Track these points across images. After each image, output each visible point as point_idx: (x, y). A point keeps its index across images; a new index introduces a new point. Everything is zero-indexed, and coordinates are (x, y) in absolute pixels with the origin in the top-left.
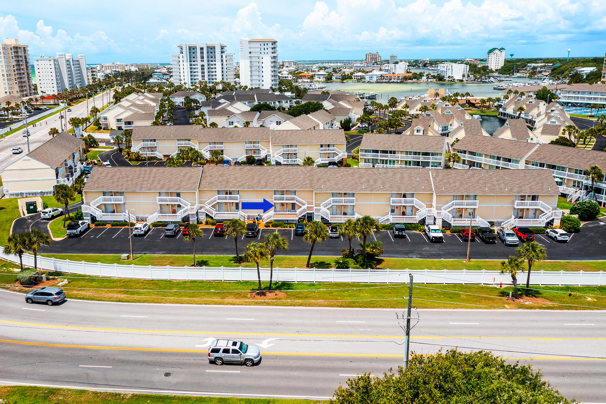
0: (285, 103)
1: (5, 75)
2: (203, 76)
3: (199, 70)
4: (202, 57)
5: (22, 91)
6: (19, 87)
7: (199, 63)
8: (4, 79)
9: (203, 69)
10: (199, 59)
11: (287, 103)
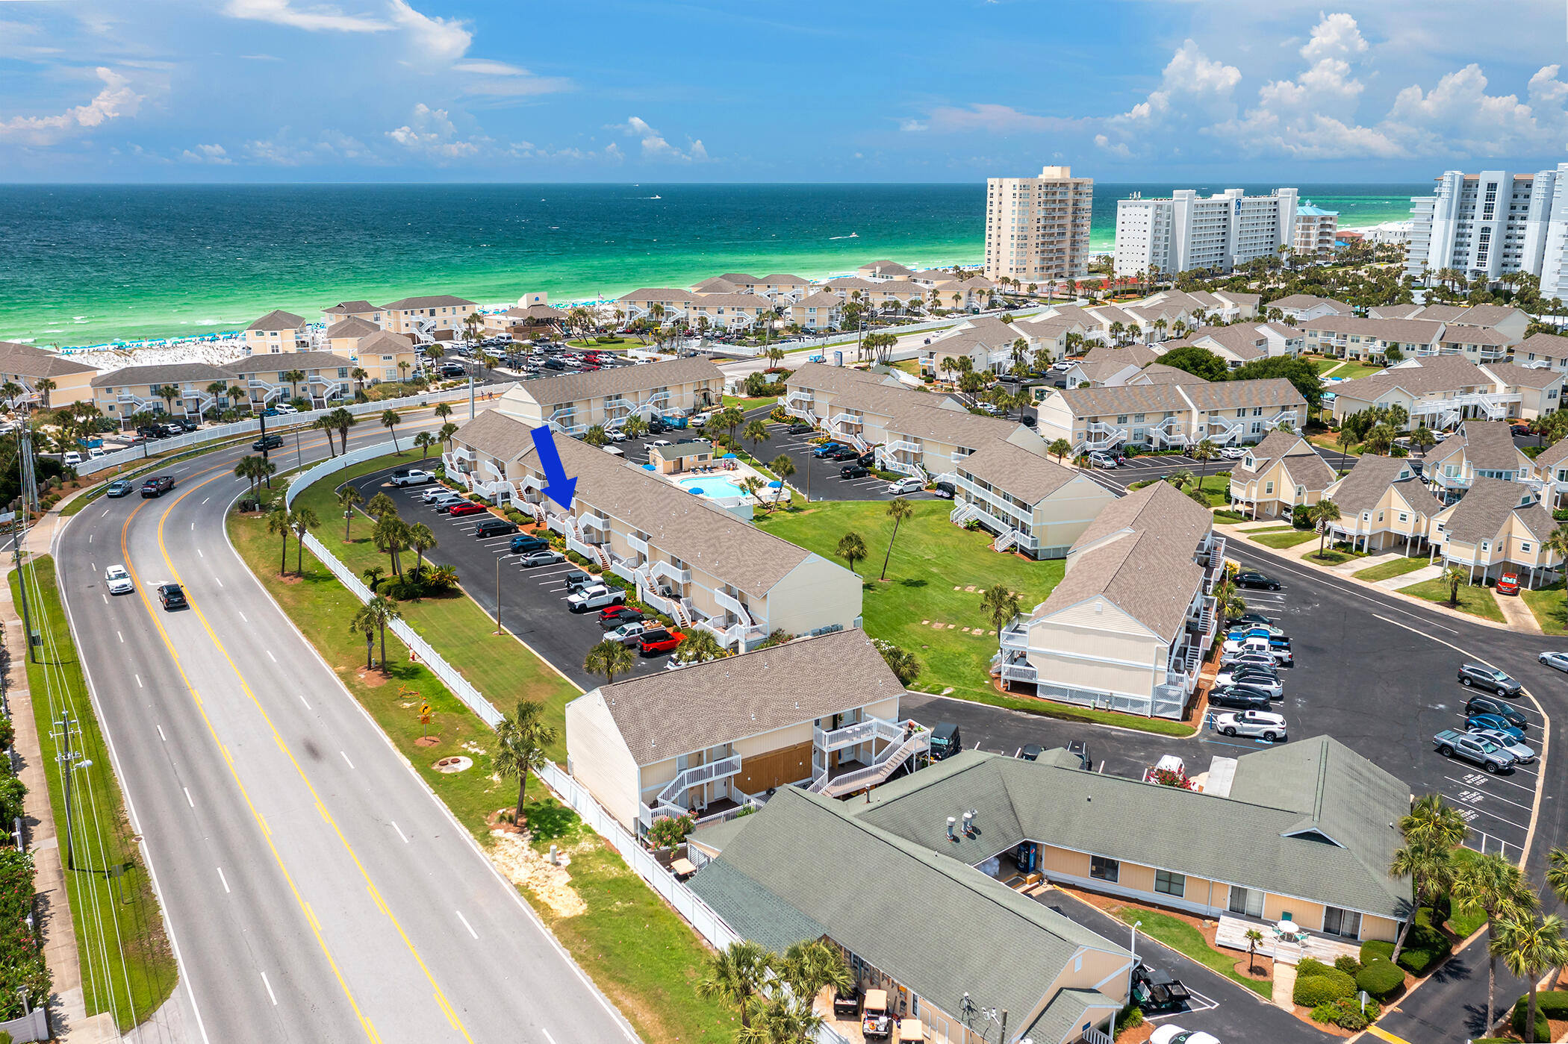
0: (1469, 350)
1: (1016, 237)
2: (1482, 257)
3: (1475, 241)
4: (1489, 208)
5: (1048, 268)
6: (1043, 259)
7: (1478, 221)
8: (1012, 244)
9: (1485, 238)
10: (1479, 212)
11: (1475, 350)
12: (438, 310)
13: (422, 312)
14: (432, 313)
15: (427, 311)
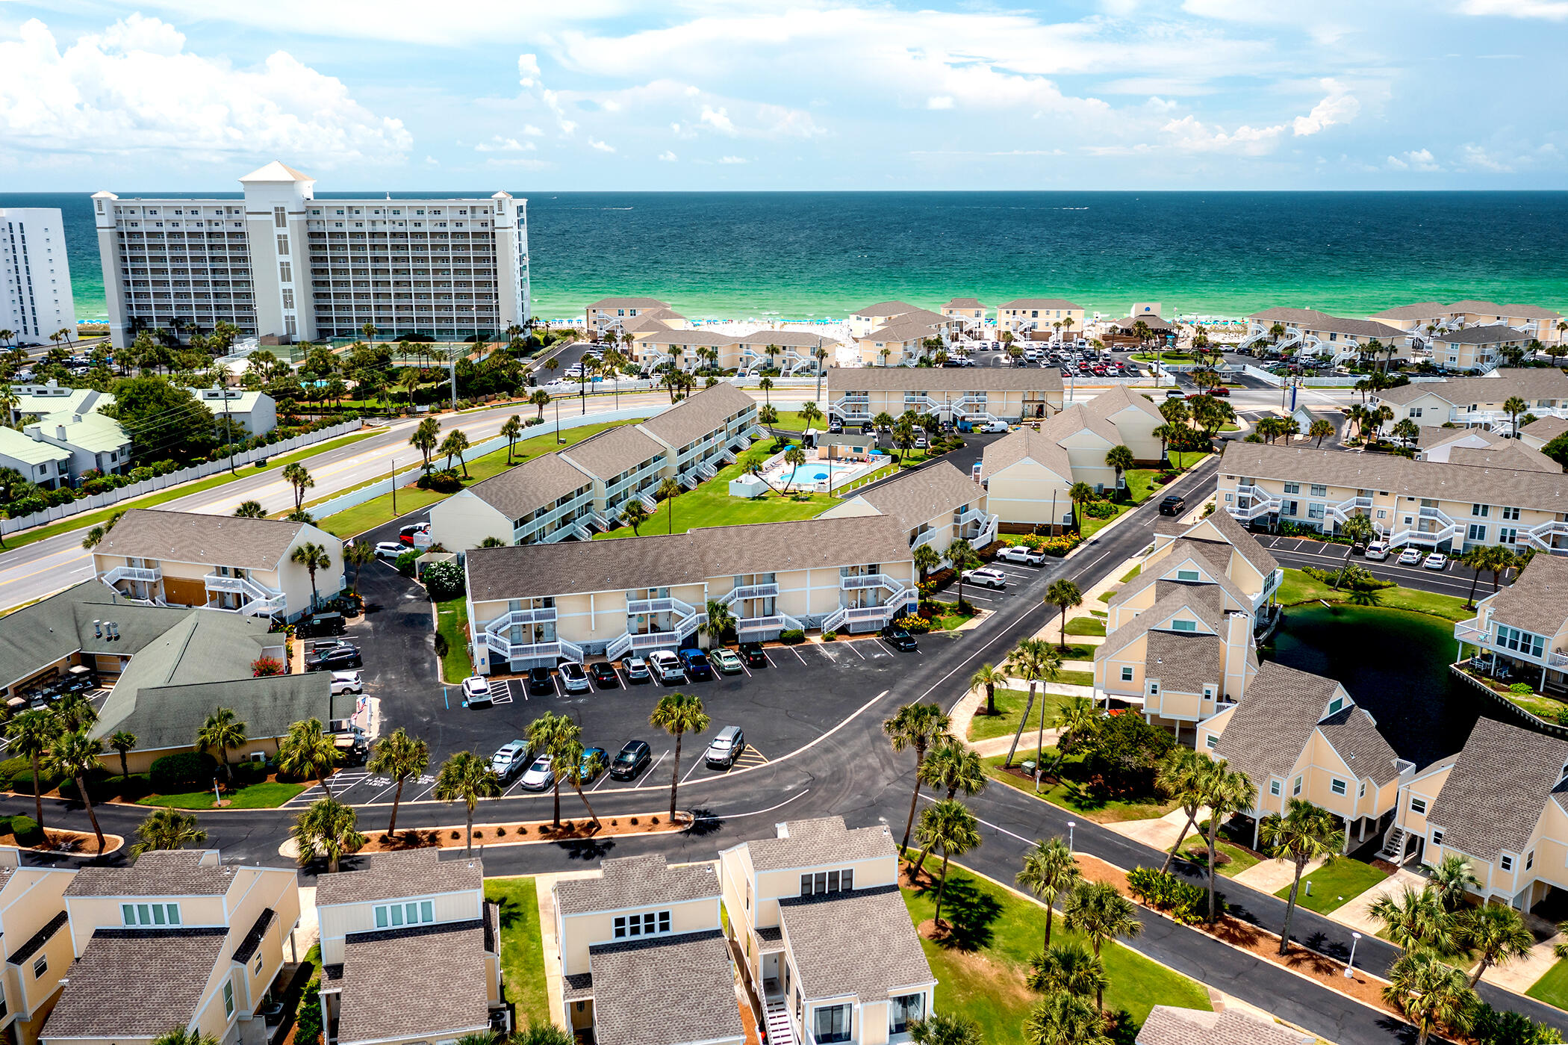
12: (1041, 312)
13: (1024, 312)
14: (1035, 314)
15: (1029, 312)
